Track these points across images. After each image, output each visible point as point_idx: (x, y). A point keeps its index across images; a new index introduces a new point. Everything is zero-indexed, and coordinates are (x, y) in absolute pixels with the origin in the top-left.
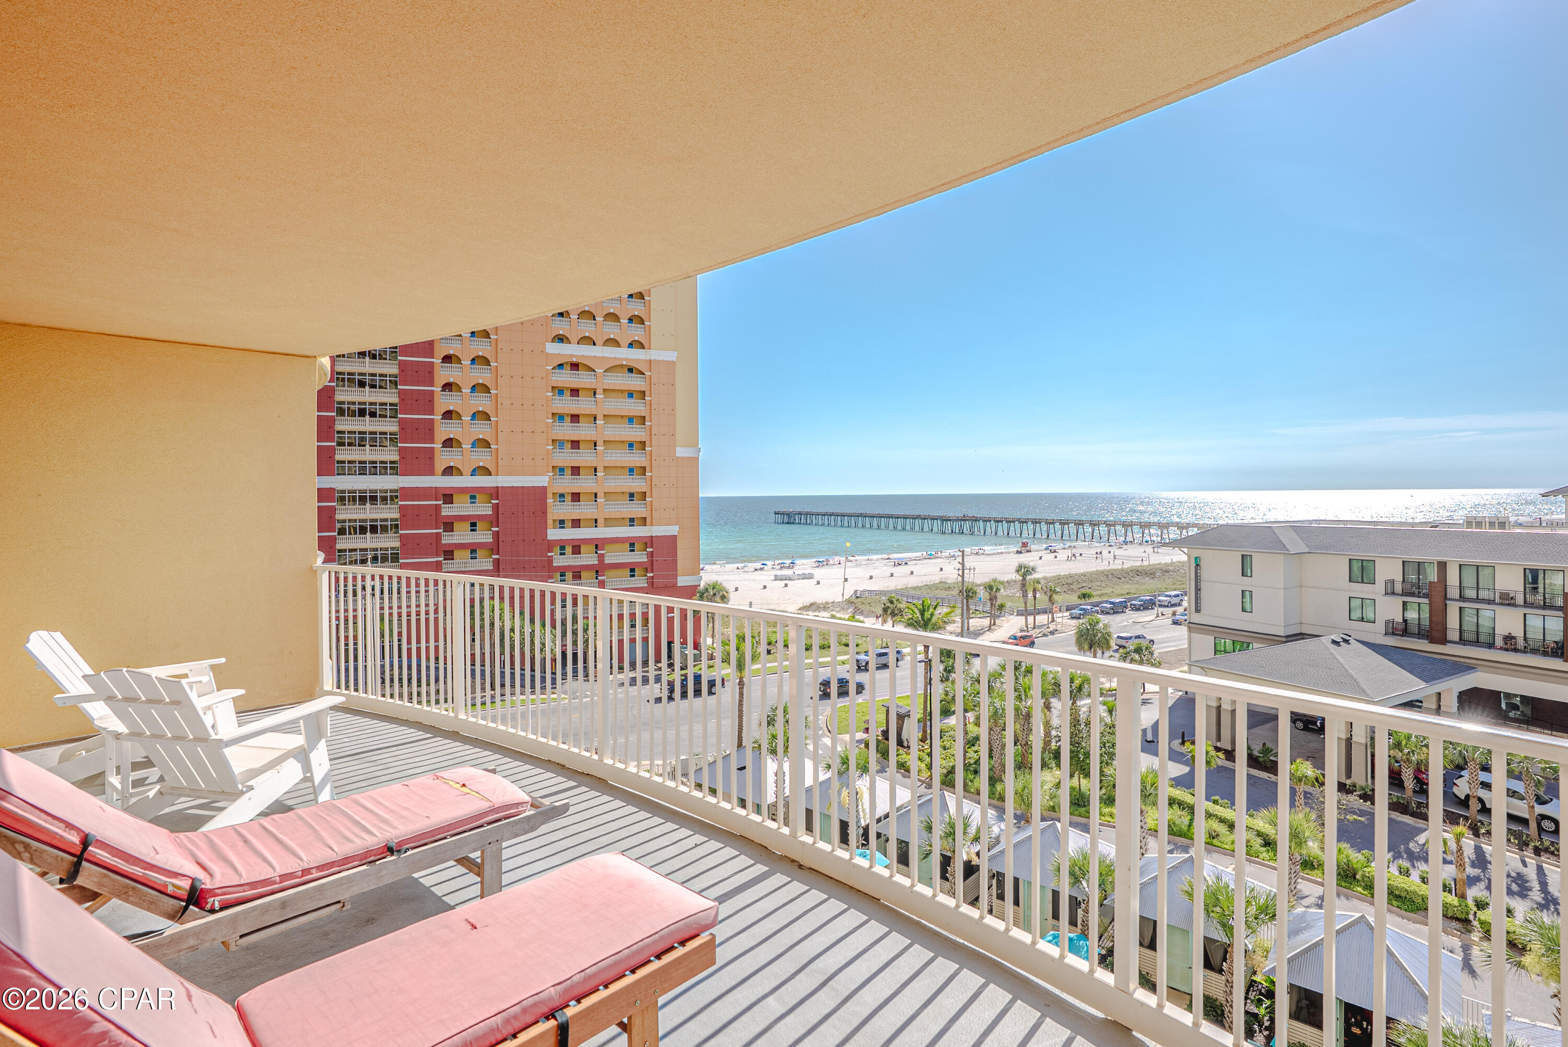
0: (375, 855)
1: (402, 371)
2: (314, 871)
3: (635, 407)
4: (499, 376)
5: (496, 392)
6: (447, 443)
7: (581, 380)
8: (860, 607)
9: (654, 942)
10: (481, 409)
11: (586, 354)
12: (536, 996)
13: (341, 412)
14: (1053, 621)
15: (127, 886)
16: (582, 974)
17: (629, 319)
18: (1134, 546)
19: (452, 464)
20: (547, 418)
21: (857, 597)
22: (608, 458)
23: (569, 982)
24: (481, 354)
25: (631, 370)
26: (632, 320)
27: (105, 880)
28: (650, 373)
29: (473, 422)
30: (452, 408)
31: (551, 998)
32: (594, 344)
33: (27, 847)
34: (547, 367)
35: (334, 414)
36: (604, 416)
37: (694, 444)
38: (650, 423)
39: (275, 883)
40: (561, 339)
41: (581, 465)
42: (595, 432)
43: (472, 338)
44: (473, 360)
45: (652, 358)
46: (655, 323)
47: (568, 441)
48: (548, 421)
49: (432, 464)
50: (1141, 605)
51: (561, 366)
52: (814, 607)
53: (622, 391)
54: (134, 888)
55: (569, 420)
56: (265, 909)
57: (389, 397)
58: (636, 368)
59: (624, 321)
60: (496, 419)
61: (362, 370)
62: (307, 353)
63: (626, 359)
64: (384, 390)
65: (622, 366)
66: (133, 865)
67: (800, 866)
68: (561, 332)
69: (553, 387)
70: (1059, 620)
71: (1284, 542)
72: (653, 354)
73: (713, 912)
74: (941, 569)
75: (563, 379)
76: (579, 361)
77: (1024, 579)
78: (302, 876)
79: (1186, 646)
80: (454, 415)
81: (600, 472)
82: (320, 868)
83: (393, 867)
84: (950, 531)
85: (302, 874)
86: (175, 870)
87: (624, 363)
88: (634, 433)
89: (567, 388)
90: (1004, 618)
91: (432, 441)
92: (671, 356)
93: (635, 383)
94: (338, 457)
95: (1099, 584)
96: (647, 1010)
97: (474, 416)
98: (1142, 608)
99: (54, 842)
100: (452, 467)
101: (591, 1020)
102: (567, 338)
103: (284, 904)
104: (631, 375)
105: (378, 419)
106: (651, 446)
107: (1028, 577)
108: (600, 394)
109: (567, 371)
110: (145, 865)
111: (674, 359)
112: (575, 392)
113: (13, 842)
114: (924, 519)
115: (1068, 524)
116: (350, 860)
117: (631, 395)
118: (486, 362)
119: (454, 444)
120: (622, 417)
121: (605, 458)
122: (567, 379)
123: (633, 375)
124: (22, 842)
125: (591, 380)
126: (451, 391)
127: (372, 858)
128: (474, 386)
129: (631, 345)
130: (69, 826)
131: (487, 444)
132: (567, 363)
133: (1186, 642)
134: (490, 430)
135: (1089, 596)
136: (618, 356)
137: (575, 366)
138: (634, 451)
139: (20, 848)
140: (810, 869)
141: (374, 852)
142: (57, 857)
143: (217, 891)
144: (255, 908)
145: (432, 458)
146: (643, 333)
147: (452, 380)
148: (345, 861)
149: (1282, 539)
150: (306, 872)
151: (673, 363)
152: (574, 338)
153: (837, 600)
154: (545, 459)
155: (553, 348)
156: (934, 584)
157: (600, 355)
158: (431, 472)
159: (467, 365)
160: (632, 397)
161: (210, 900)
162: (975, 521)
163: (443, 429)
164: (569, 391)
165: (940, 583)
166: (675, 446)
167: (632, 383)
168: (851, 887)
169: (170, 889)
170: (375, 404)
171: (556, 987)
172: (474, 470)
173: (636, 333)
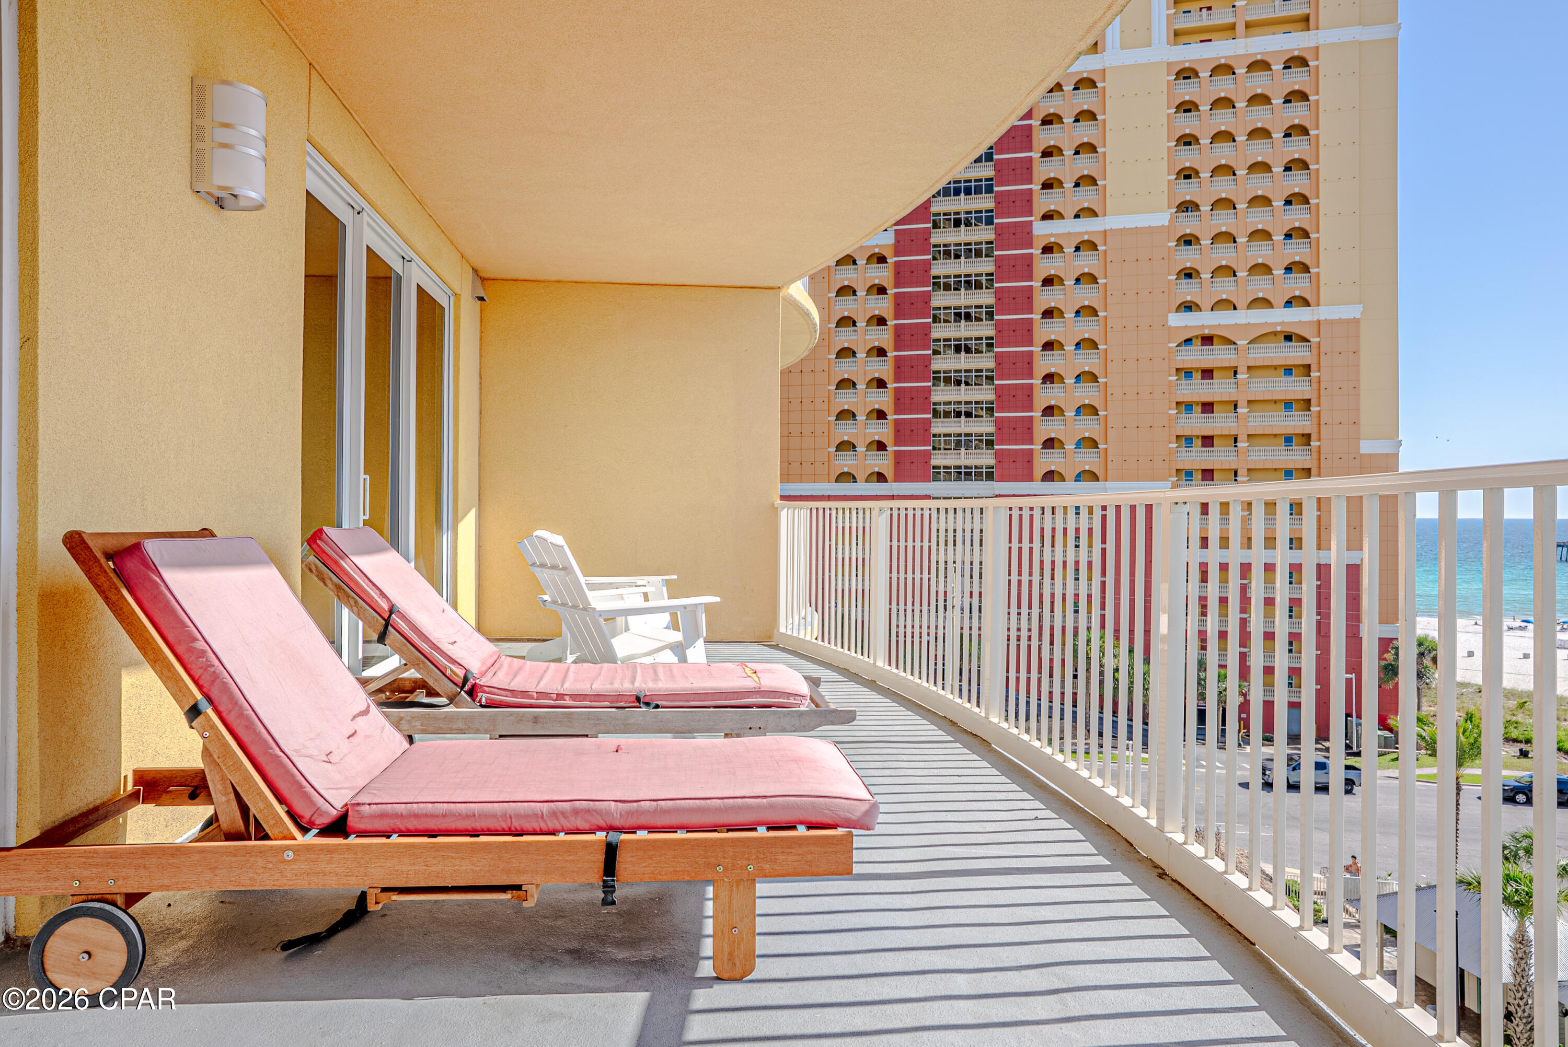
0: (626, 702)
1: (999, 364)
2: (567, 698)
3: (1297, 388)
4: (1109, 361)
5: (1105, 380)
6: (1048, 443)
7: (1217, 356)
9: (759, 807)
10: (1087, 402)
11: (1223, 322)
12: (591, 803)
13: (936, 414)
15: (418, 659)
16: (655, 803)
17: (1286, 269)
19: (1053, 468)
20: (1170, 409)
22: (1254, 458)
23: (635, 804)
24: (1087, 336)
25: (1288, 338)
26: (1291, 269)
27: (404, 648)
28: (1317, 339)
29: (1077, 417)
30: (1053, 403)
31: (609, 813)
32: (1235, 308)
33: (356, 602)
34: (1171, 345)
35: (930, 416)
36: (1249, 402)
37: (1392, 433)
38: (1318, 409)
39: (533, 698)
40: (1188, 307)
41: (1216, 467)
42: (1235, 424)
43: (1077, 319)
44: (1078, 344)
45: (1322, 318)
46: (1325, 270)
47: (1198, 437)
48: (1171, 412)
49: (1031, 468)
51: (1188, 341)
53: (1275, 368)
54: (424, 662)
55: (1200, 410)
56: (520, 719)
57: (985, 394)
58: (1296, 334)
59: (1279, 272)
60: (1105, 413)
61: (958, 367)
62: (771, 285)
63: (1282, 324)
64: (980, 387)
65: (1275, 333)
66: (423, 642)
67: (1163, 875)
68: (1189, 298)
69: (1177, 370)
72: (1323, 313)
73: (864, 807)
75: (1192, 357)
76: (1213, 332)
78: (556, 700)
80: (1056, 412)
81: (1242, 476)
82: (574, 697)
83: (641, 718)
85: (557, 697)
86: (454, 657)
87: (1279, 329)
88: (1294, 423)
89: (1197, 370)
91: (1031, 442)
92: (1352, 312)
93: (1295, 354)
94: (934, 462)
96: (738, 886)
97: (1078, 411)
99: (372, 604)
100: (1053, 472)
101: (651, 858)
102: (1197, 305)
103: (536, 719)
104: (1288, 344)
105: (974, 419)
106: (1319, 440)
108: (1243, 373)
109: (1197, 346)
110: (433, 646)
111: (1358, 316)
112: (1207, 373)
113: (348, 596)
116: (602, 698)
117: (1288, 371)
118: (1094, 345)
119: (1056, 445)
120: (1275, 402)
121: (1250, 458)
122: (1197, 357)
123: (1293, 344)
124: (354, 598)
125: (1229, 356)
126: (1052, 383)
127: (622, 704)
128: (1079, 375)
129: (1289, 303)
130: (383, 594)
131: (1094, 444)
132: (1197, 337)
134: (1097, 427)
136: (1270, 320)
137: (1208, 340)
138: (1293, 448)
139: (352, 602)
140: (1175, 881)
141: (625, 698)
142: (374, 617)
143: (486, 689)
144: (511, 714)
145: (1030, 462)
146: (1308, 285)
147: (1053, 370)
148: (597, 698)
150: (560, 696)
151: (1356, 321)
152: (1206, 304)
154: (1167, 461)
155: (1177, 320)
157: (1243, 321)
158: (1030, 479)
159: (1071, 350)
160: (1291, 374)
161: (480, 695)
163: (1043, 427)
164: (1200, 373)
166: (1359, 439)
167: (1291, 354)
168: (1220, 918)
169: (448, 672)
170: (971, 403)
171: (618, 803)
172: (1079, 475)
173: (1298, 285)
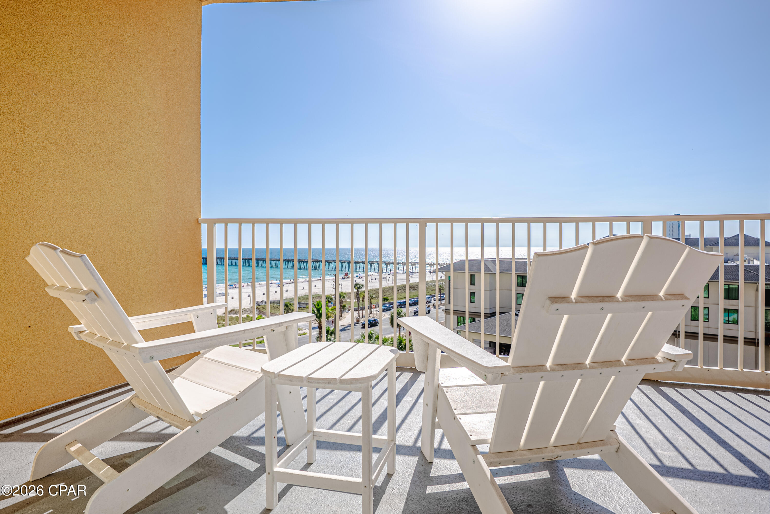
8: (263, 310)
14: (371, 313)
18: (400, 274)
21: (259, 305)
50: (413, 303)
52: (233, 312)
70: (375, 312)
71: (490, 268)
74: (303, 288)
77: (358, 291)
79: (444, 321)
84: (303, 268)
90: (345, 313)
95: (389, 293)
98: (413, 305)
107: (360, 290)
114: (289, 261)
115: (374, 264)
133: (444, 318)
135: (387, 300)
149: (489, 266)
153: (246, 308)
156: (302, 296)
162: (317, 262)
165: (305, 295)
